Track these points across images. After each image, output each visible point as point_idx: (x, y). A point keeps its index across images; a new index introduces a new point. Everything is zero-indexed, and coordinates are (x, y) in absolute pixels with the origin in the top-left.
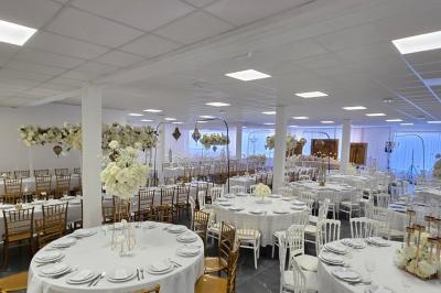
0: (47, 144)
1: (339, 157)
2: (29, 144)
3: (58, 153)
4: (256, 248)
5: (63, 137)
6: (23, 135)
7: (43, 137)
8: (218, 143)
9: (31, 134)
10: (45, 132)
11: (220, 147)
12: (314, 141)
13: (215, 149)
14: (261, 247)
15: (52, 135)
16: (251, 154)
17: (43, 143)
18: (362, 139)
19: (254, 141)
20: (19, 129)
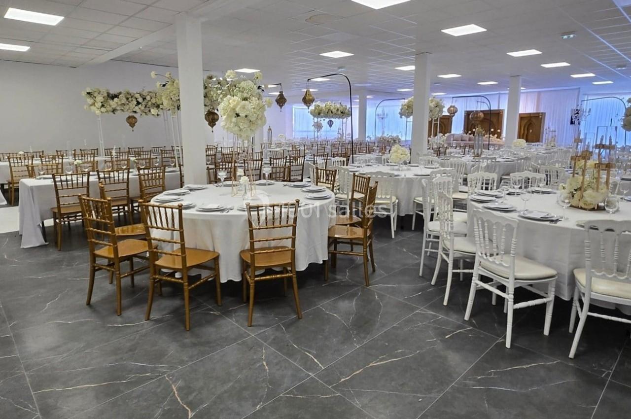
0: (118, 113)
1: (504, 134)
2: (98, 112)
3: (132, 125)
4: (393, 215)
5: (138, 103)
6: (90, 101)
7: (114, 103)
8: (336, 115)
9: (100, 99)
10: (116, 96)
11: (337, 122)
12: (468, 114)
13: (330, 124)
14: (398, 216)
15: (124, 101)
16: (379, 135)
17: (114, 111)
18: (538, 107)
19: (382, 117)
20: (84, 94)
